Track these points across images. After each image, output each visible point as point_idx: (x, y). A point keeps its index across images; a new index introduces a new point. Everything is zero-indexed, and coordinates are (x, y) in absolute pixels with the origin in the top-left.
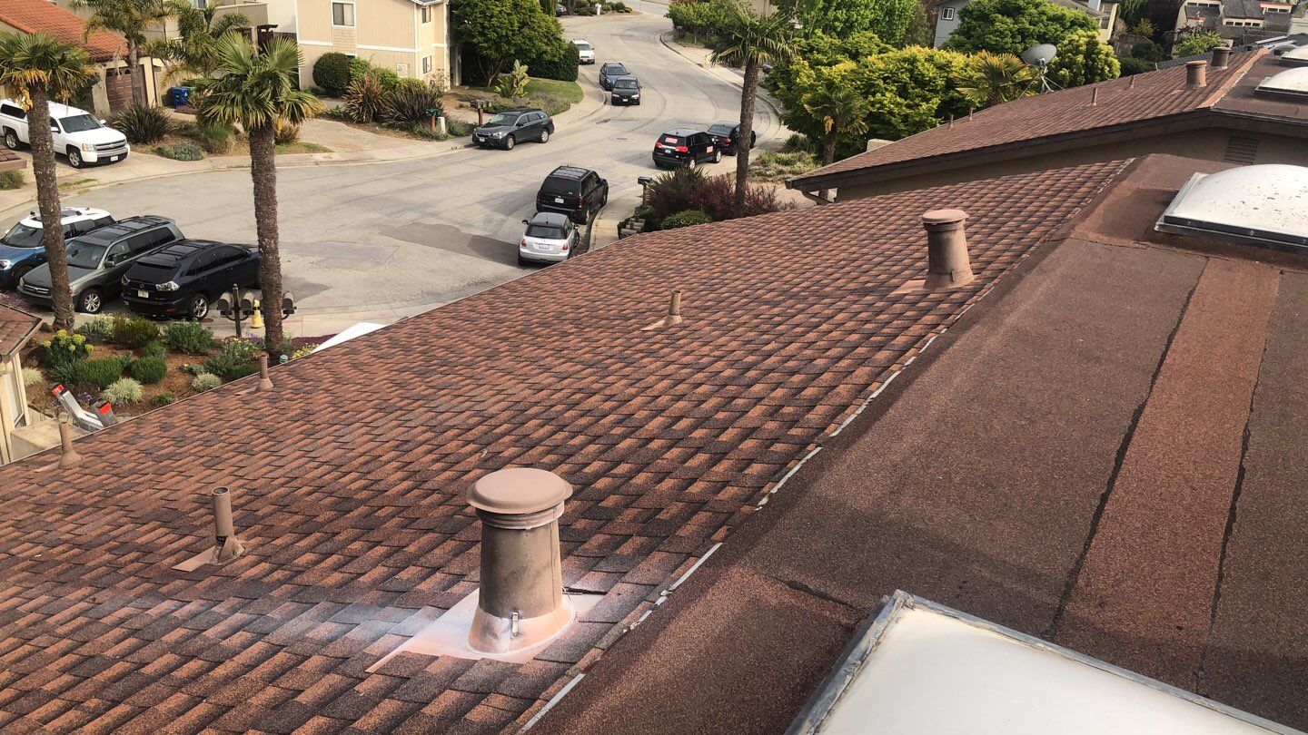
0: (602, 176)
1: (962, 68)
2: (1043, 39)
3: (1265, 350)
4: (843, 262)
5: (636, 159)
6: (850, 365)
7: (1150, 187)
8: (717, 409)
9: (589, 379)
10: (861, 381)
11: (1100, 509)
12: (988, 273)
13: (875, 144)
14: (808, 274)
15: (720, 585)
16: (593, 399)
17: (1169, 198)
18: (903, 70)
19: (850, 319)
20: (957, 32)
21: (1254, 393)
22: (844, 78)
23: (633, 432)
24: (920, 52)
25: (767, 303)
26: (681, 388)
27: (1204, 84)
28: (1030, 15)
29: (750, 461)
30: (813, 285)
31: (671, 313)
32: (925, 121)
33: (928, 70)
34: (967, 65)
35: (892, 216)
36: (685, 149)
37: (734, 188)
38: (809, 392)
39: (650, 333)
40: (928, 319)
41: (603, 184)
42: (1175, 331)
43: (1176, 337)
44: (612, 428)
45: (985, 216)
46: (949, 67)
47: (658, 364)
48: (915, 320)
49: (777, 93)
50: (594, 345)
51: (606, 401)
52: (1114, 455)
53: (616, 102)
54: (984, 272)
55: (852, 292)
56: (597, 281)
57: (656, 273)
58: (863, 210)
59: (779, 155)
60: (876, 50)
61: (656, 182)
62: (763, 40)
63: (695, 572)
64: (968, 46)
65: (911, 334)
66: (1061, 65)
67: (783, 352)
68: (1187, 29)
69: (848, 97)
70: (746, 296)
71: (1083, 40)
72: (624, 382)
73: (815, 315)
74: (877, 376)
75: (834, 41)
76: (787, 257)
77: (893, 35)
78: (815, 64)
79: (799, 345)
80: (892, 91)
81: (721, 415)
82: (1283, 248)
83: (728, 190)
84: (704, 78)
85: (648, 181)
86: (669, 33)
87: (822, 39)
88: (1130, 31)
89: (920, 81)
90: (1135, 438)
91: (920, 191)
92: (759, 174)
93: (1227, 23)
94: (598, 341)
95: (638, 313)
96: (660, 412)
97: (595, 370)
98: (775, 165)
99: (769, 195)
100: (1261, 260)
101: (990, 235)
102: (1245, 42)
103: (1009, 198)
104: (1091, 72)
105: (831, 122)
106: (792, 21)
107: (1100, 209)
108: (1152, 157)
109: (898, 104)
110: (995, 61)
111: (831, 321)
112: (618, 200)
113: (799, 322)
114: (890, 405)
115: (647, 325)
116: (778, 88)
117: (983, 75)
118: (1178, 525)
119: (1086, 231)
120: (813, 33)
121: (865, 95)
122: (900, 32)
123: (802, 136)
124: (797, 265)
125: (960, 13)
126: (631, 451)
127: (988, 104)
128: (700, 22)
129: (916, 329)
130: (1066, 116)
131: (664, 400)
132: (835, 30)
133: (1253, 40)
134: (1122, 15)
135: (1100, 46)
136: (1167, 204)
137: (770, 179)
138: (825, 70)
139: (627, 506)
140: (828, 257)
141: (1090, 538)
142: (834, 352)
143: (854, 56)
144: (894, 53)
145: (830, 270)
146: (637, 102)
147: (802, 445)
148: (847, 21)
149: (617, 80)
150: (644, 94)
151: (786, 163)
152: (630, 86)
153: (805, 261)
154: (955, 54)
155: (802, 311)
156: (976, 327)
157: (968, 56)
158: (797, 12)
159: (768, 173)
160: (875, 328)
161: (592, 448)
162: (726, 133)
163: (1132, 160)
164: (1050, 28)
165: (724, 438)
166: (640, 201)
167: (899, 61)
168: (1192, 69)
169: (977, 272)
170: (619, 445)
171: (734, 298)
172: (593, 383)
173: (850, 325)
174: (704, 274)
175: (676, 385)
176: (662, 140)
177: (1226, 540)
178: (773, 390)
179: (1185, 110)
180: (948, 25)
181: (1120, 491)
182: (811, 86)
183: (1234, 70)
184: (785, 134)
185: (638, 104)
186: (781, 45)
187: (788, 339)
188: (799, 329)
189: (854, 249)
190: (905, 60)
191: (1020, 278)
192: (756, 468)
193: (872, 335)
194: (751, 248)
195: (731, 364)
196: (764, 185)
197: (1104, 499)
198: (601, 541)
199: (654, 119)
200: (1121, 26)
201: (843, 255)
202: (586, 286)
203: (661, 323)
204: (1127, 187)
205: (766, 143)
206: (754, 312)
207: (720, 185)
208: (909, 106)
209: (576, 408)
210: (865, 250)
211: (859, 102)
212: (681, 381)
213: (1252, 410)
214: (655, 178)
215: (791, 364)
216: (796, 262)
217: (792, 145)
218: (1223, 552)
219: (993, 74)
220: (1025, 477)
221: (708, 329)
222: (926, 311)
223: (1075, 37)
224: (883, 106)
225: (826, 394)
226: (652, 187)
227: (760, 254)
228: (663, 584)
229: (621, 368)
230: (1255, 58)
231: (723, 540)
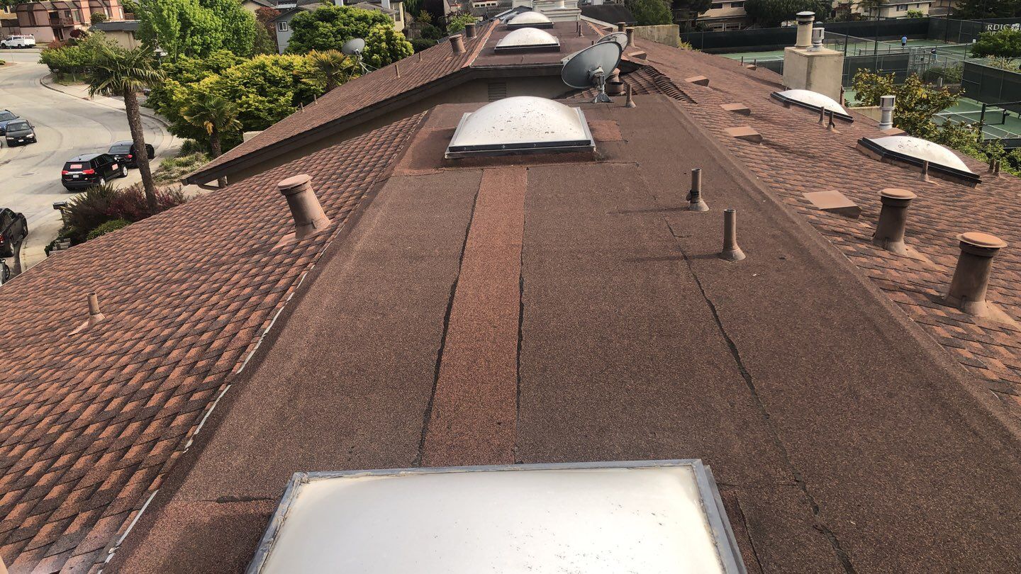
0: (16, 211)
1: (302, 66)
2: (356, 34)
3: (525, 222)
4: (234, 234)
5: (48, 188)
6: (246, 313)
7: (439, 129)
8: (143, 382)
9: (21, 393)
10: (256, 323)
11: (439, 361)
12: (339, 216)
13: (248, 135)
14: (207, 250)
15: (159, 524)
16: (27, 409)
17: (450, 134)
18: (257, 75)
19: (244, 277)
20: (292, 40)
21: (522, 253)
22: (211, 89)
23: (68, 426)
24: (266, 59)
25: (176, 282)
26: (109, 374)
27: (464, 51)
28: (342, 19)
29: (175, 415)
30: (213, 258)
31: (92, 313)
32: (286, 110)
33: (277, 72)
34: (305, 63)
35: (267, 189)
36: (91, 171)
37: (145, 194)
38: (216, 344)
39: (76, 336)
40: (301, 261)
41: (20, 218)
42: (470, 224)
43: (471, 228)
44: (49, 428)
45: (334, 174)
46: (292, 67)
47: (86, 360)
48: (291, 264)
49: (159, 111)
50: (24, 361)
51: (40, 407)
52: (443, 320)
53: (12, 144)
54: (337, 216)
55: (243, 255)
56: (20, 304)
57: (77, 282)
58: (244, 189)
59: (178, 159)
60: (233, 63)
61: (71, 205)
62: (132, 70)
63: (137, 522)
64: (304, 48)
65: (290, 276)
66: (372, 52)
67: (193, 319)
68: (452, 14)
69: (218, 103)
70: (157, 282)
71: (382, 32)
72: (56, 385)
73: (215, 282)
74: (266, 316)
75: (197, 61)
76: (189, 241)
77: (245, 49)
78: (184, 82)
79: (205, 309)
80: (253, 92)
81: (146, 386)
82: (525, 153)
83: (140, 197)
84: (92, 108)
85: (64, 205)
86: (48, 77)
87: (187, 61)
88: (416, 20)
89: (273, 81)
90: (455, 304)
91: (285, 165)
92: (165, 178)
93: (476, 6)
94: (28, 356)
95: (63, 322)
96: (91, 401)
97: (27, 383)
98: (177, 168)
99: (177, 194)
100: (514, 163)
101: (339, 187)
102: (489, 16)
103: (349, 156)
104: (394, 54)
105: (211, 125)
106: (157, 50)
107: (410, 151)
108: (438, 107)
109: (261, 102)
110: (324, 56)
111: (229, 283)
112: (40, 227)
113: (203, 291)
114: (278, 335)
115: (73, 330)
116: (160, 107)
117: (318, 68)
118: (489, 354)
119: (403, 169)
120: (178, 57)
121: (233, 99)
122: (249, 46)
123: (192, 141)
124: (197, 246)
125: (291, 25)
126: (69, 443)
127: (328, 90)
128: (74, 63)
129: (293, 271)
130: (382, 89)
131: (94, 389)
132: (196, 53)
133: (493, 15)
134: (408, 9)
135: (395, 34)
136: (450, 138)
137: (176, 180)
138: (195, 85)
139: (70, 491)
140: (222, 233)
141: (435, 384)
142: (233, 307)
143: (217, 70)
144: (248, 63)
145: (224, 243)
146: (33, 140)
147: (216, 388)
148: (203, 44)
149: (8, 125)
150: (38, 132)
151: (186, 165)
152: (22, 128)
153: (204, 240)
154: (293, 56)
155: (204, 281)
156: (334, 258)
157: (304, 56)
158: (160, 43)
159: (172, 175)
160: (262, 279)
161: (31, 452)
162: (126, 151)
163: (426, 112)
164: (359, 26)
165: (151, 404)
166: (61, 224)
167: (252, 68)
168: (454, 41)
169: (332, 217)
170: (57, 442)
171: (149, 286)
172: (25, 395)
173: (243, 282)
174: (120, 272)
175: (104, 373)
176: (67, 166)
177: (519, 354)
178: (187, 352)
179: (455, 70)
180: (285, 36)
181: (450, 345)
182: (186, 100)
183: (481, 38)
184: (178, 142)
185: (35, 141)
186: (150, 72)
187: (196, 307)
188: (204, 296)
189: (241, 221)
190: (257, 67)
191: (361, 213)
192: (180, 419)
193: (261, 284)
194: (159, 241)
195: (150, 341)
196: (171, 186)
197: (440, 353)
198: (49, 530)
199: (54, 152)
200: (409, 18)
201: (233, 228)
202: (9, 312)
203: (86, 324)
204: (426, 131)
205: (165, 151)
206: (166, 293)
207: (132, 195)
208: (269, 102)
209: (12, 422)
210: (250, 220)
211: (229, 106)
212: (108, 368)
213: (522, 264)
214: (69, 201)
215: (200, 326)
216: (197, 243)
217: (186, 149)
218: (518, 363)
219: (324, 66)
220: (385, 356)
221: (128, 317)
222: (299, 256)
223: (376, 30)
224: (250, 106)
225: (230, 341)
226: (70, 209)
227: (167, 243)
228: (110, 544)
229: (52, 374)
230: (492, 27)
231: (158, 487)
